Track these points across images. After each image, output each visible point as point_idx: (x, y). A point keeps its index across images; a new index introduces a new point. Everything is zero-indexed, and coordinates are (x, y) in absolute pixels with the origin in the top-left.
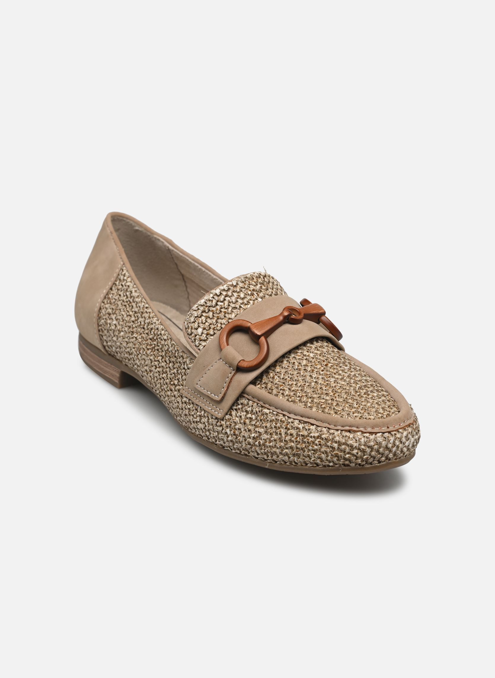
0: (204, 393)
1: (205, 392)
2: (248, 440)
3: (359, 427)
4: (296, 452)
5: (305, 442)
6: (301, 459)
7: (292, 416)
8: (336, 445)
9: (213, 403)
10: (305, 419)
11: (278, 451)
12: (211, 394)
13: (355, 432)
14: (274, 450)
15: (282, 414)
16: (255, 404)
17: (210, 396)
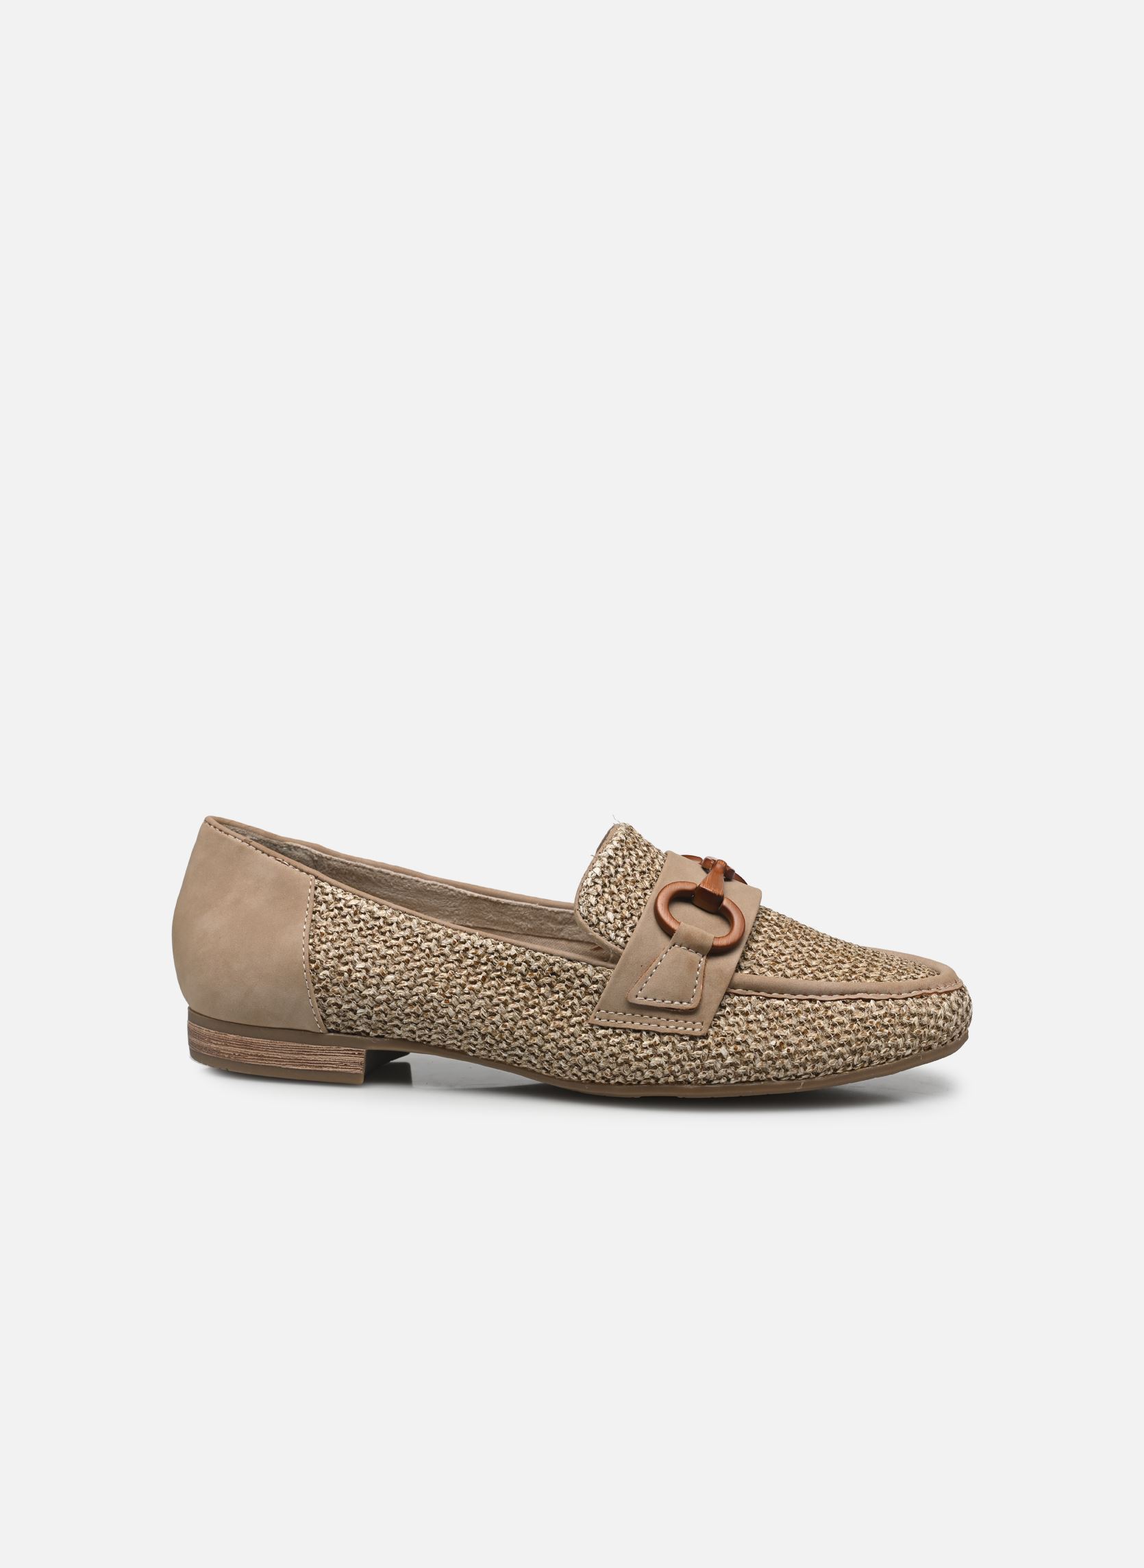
0: (658, 1005)
1: (658, 1003)
2: (766, 1053)
3: (930, 987)
4: (858, 1047)
5: (869, 1028)
6: (865, 1055)
7: (824, 997)
8: (915, 1020)
9: (683, 1017)
10: (848, 997)
11: (824, 1054)
12: (672, 1002)
13: (928, 995)
14: (818, 1054)
15: (807, 1000)
16: (754, 998)
17: (672, 1006)
